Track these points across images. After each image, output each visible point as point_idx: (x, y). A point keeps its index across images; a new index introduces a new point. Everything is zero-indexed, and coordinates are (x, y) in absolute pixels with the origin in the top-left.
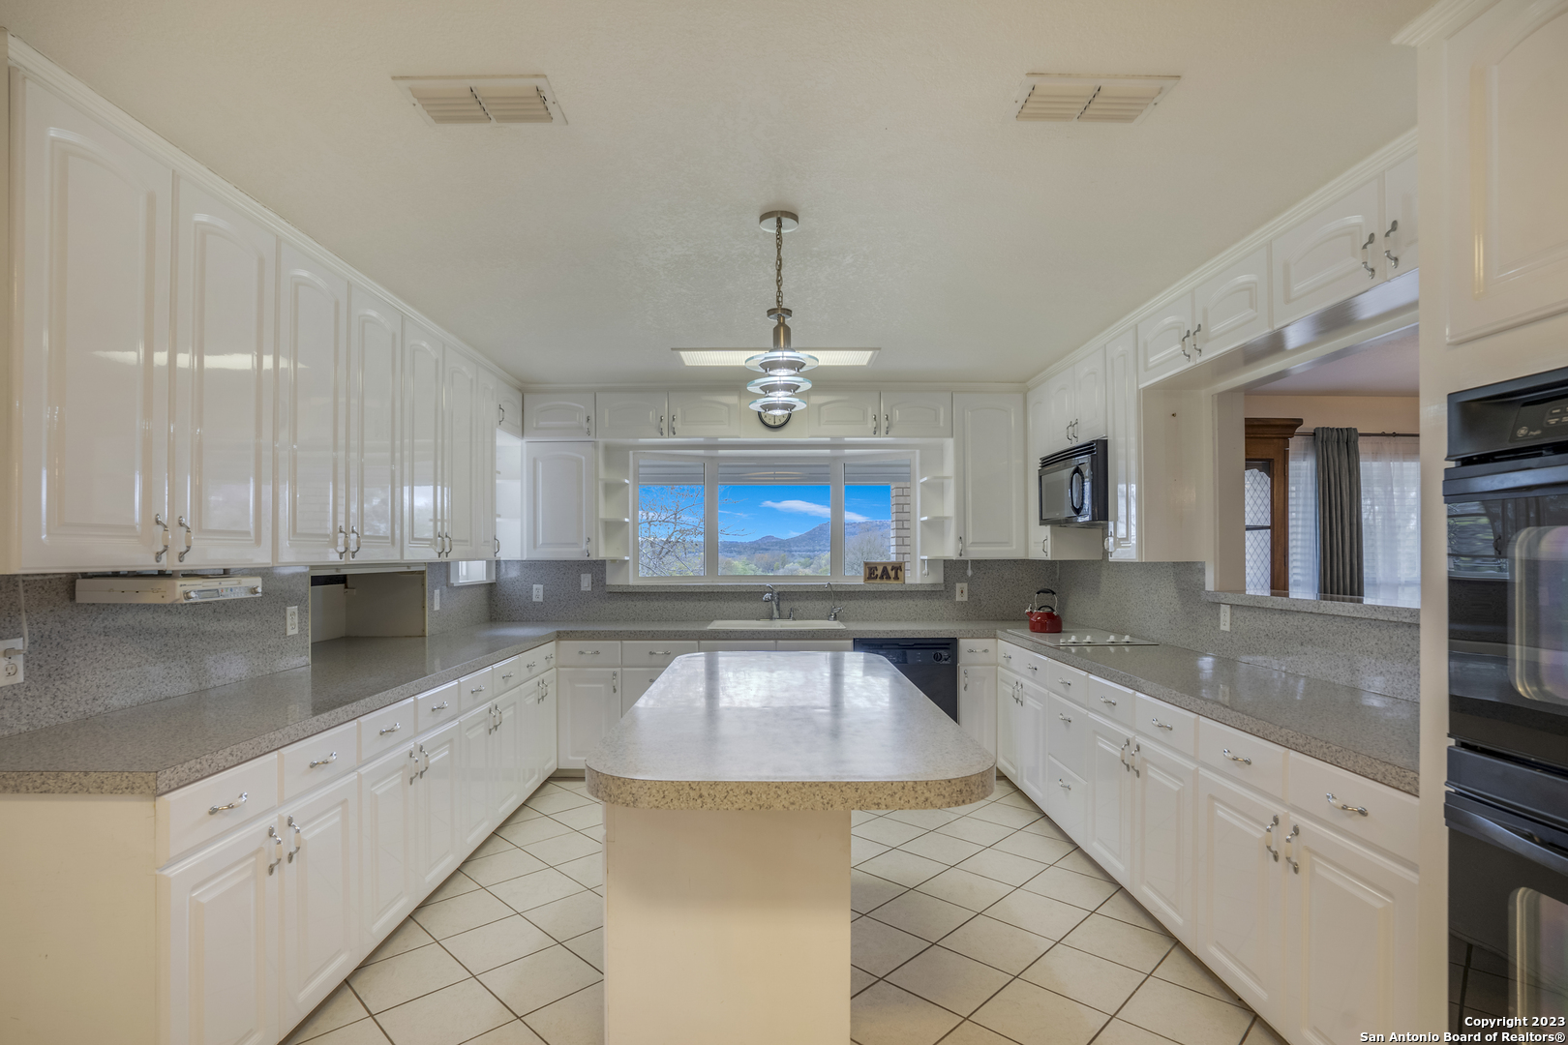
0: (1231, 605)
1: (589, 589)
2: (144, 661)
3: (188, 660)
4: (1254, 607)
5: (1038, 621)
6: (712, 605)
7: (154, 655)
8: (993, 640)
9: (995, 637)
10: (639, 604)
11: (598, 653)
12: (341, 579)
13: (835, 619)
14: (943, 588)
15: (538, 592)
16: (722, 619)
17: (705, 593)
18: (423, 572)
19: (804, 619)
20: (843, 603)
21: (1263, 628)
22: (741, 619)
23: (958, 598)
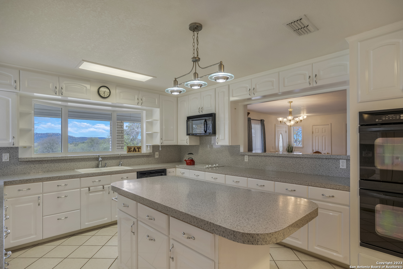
0: (248, 155)
4: (257, 155)
5: (189, 162)
8: (175, 169)
9: (175, 167)
13: (121, 166)
14: (152, 154)
19: (109, 167)
21: (258, 160)
22: (85, 168)
23: (156, 157)
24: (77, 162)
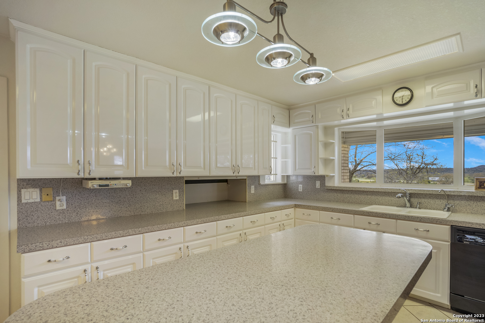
1: (319, 187)
2: (111, 205)
3: (129, 206)
6: (373, 197)
7: (115, 203)
10: (339, 195)
11: (310, 215)
12: (226, 181)
13: (448, 211)
15: (300, 188)
16: (379, 205)
17: (370, 191)
18: (246, 179)
19: (427, 209)
20: (456, 202)
22: (389, 206)
24: (379, 196)
